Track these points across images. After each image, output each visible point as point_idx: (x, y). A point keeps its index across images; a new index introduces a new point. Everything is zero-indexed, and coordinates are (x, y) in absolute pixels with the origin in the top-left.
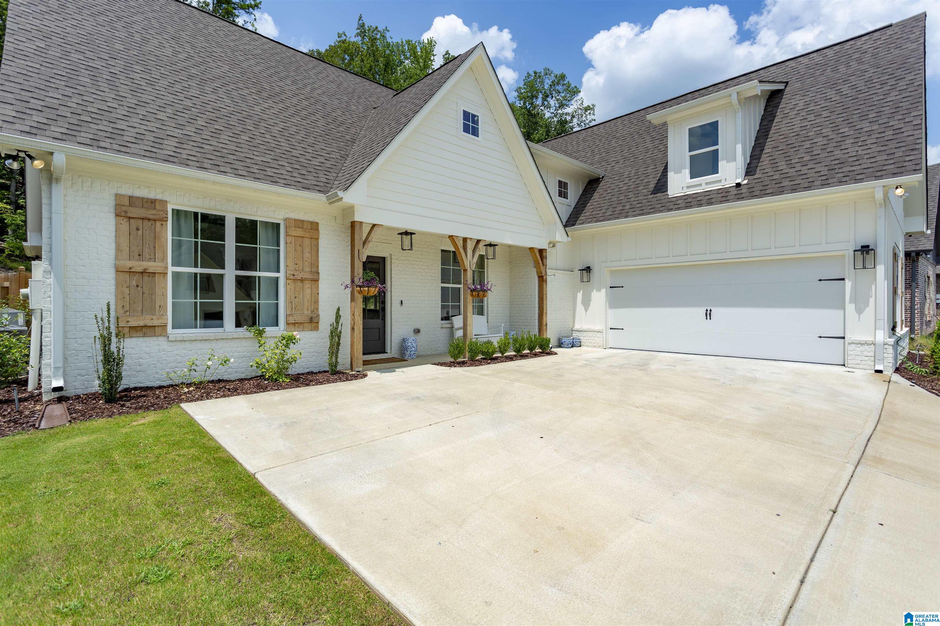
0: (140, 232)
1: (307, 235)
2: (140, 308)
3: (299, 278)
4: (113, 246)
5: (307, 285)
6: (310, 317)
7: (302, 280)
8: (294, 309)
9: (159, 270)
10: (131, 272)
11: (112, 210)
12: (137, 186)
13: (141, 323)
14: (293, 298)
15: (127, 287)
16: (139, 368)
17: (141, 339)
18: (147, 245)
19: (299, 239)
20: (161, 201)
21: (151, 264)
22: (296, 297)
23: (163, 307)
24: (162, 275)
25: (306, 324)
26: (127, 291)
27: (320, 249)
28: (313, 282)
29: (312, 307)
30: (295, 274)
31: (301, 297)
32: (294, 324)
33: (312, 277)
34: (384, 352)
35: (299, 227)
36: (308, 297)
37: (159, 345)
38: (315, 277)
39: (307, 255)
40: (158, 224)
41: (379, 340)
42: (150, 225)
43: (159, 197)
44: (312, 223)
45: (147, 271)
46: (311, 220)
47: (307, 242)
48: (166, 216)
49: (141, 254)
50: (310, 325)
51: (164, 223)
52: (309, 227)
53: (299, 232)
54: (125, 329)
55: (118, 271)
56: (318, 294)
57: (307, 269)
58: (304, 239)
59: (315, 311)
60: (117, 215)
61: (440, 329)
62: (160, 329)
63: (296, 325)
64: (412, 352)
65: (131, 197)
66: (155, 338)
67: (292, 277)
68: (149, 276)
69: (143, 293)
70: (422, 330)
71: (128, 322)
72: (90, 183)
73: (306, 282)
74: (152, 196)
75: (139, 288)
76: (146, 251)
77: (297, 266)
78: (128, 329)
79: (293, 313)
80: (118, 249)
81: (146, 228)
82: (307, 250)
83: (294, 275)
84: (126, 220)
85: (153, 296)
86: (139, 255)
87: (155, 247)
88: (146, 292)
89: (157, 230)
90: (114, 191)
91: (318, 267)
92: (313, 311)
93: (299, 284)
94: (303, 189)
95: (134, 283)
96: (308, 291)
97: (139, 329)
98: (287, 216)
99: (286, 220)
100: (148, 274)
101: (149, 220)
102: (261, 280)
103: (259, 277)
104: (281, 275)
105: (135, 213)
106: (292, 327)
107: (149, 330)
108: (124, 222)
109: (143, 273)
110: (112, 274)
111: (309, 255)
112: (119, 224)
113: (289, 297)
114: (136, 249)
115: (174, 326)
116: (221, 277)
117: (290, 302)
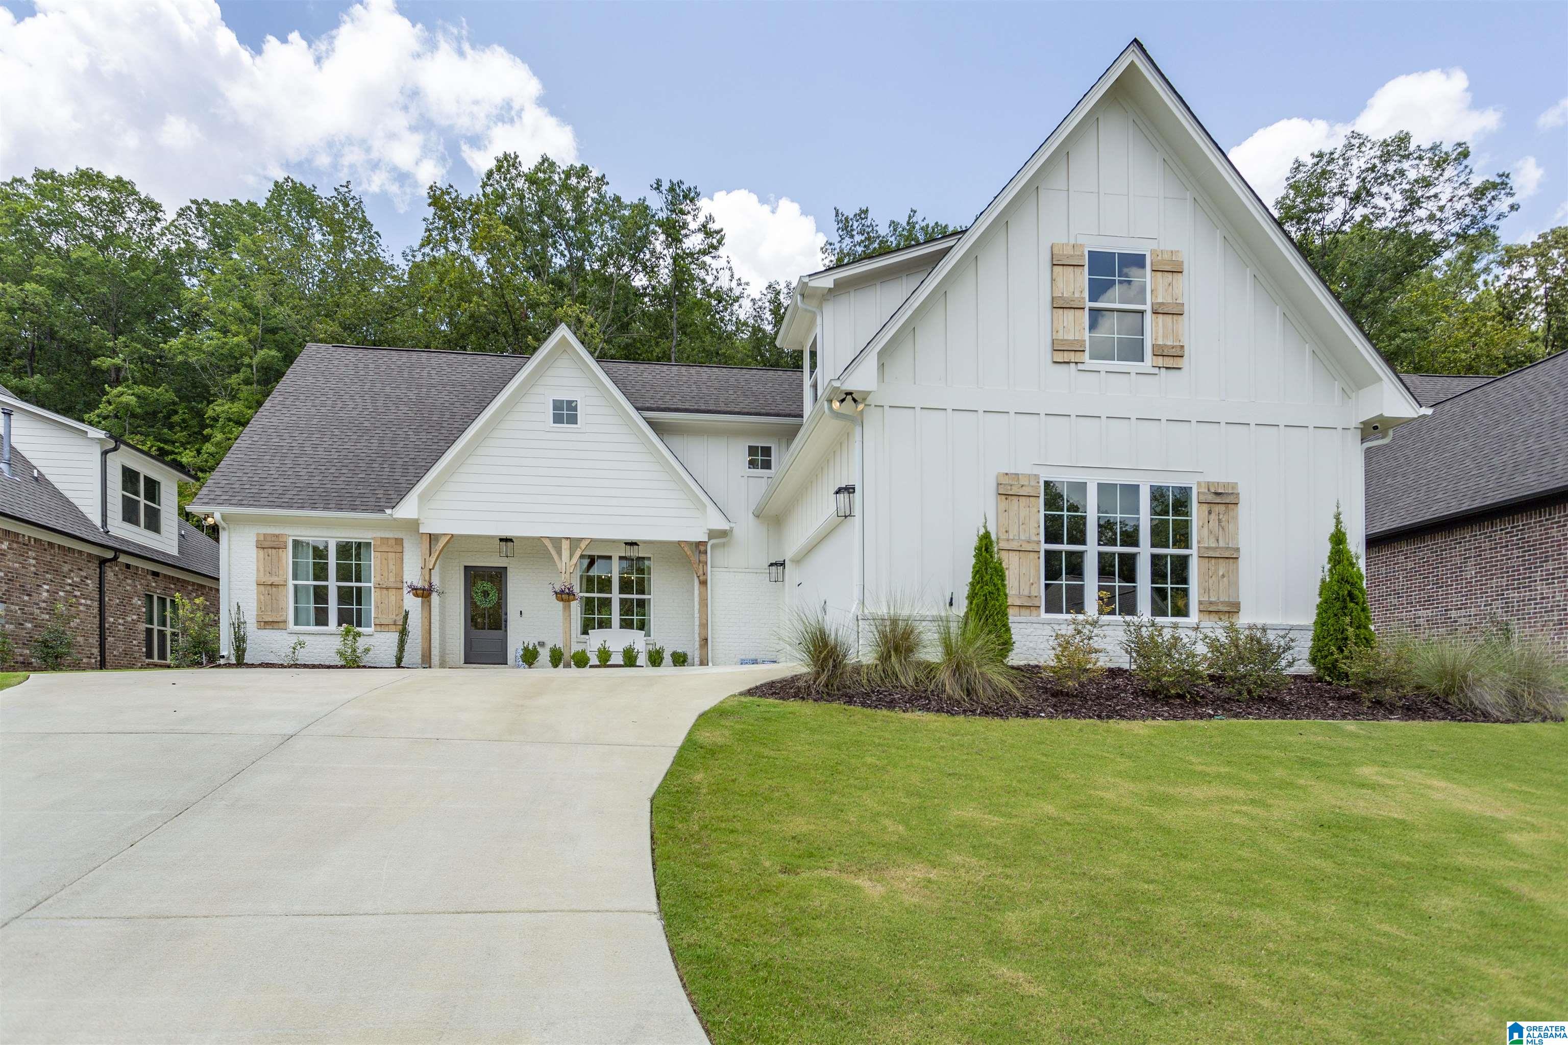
0: (270, 558)
1: (393, 550)
2: (270, 609)
3: (384, 586)
4: (256, 568)
5: (393, 592)
6: (391, 619)
7: (387, 589)
8: (380, 613)
9: (282, 583)
10: (265, 585)
11: (255, 544)
12: (269, 526)
13: (271, 620)
14: (379, 604)
15: (263, 595)
16: (271, 650)
17: (272, 631)
18: (274, 566)
19: (385, 553)
20: (282, 535)
21: (276, 579)
22: (382, 603)
23: (284, 609)
24: (283, 586)
25: (389, 626)
26: (262, 598)
27: (404, 561)
28: (397, 590)
29: (397, 612)
30: (381, 583)
31: (386, 602)
32: (380, 626)
33: (396, 586)
34: (506, 664)
35: (384, 544)
36: (393, 603)
37: (282, 636)
38: (398, 585)
39: (392, 567)
40: (281, 550)
42: (276, 552)
43: (282, 533)
44: (396, 538)
45: (274, 584)
46: (396, 536)
47: (392, 555)
48: (285, 545)
50: (392, 626)
51: (284, 550)
52: (394, 543)
53: (385, 548)
54: (262, 622)
55: (258, 584)
56: (400, 599)
57: (392, 579)
58: (390, 553)
59: (400, 615)
60: (257, 547)
62: (282, 624)
63: (382, 626)
65: (265, 535)
66: (280, 631)
67: (378, 586)
68: (275, 588)
69: (272, 600)
70: (546, 643)
71: (263, 618)
72: (245, 529)
73: (391, 590)
74: (277, 532)
75: (270, 596)
76: (273, 571)
77: (382, 577)
78: (264, 623)
79: (380, 616)
80: (258, 570)
81: (273, 555)
82: (393, 562)
83: (379, 584)
84: (262, 549)
85: (278, 602)
86: (270, 573)
87: (278, 568)
88: (274, 598)
89: (280, 555)
90: (256, 532)
91: (401, 577)
92: (398, 615)
93: (385, 591)
94: (378, 512)
95: (267, 592)
96: (393, 598)
97: (270, 624)
98: (376, 535)
99: (375, 538)
100: (274, 586)
101: (275, 549)
102: (359, 589)
103: (357, 587)
104: (371, 585)
105: (266, 544)
106: (379, 628)
107: (276, 626)
108: (261, 551)
109: (271, 585)
110: (255, 586)
111: (394, 567)
112: (258, 553)
113: (376, 602)
114: (268, 569)
115: (296, 624)
116: (326, 587)
117: (377, 607)
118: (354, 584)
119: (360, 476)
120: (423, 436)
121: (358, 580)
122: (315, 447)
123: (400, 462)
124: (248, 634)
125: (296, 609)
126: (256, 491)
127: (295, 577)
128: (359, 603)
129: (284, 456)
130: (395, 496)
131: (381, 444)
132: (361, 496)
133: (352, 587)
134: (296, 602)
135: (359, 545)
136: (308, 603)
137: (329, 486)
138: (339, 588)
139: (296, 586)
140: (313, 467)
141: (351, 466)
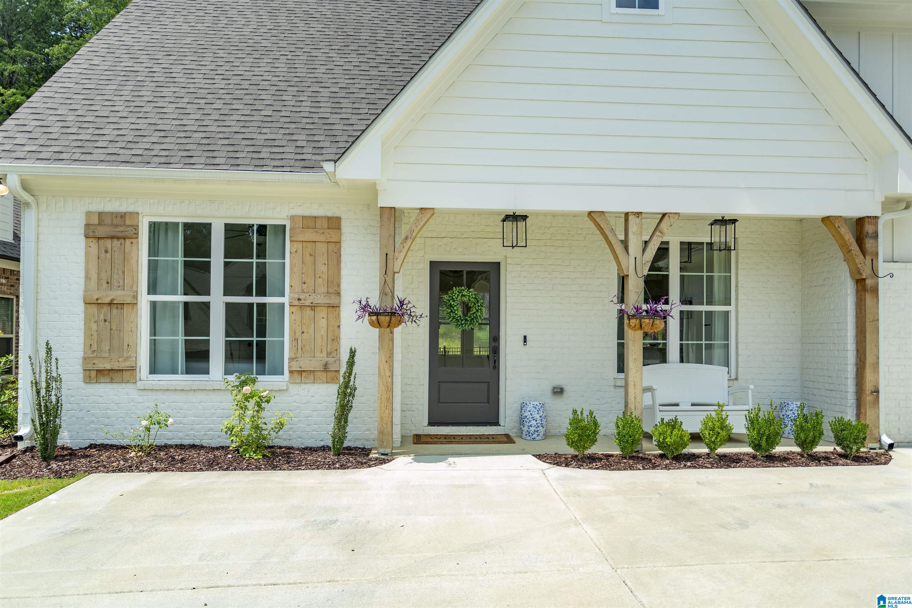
0: (109, 255)
1: (322, 238)
2: (108, 348)
3: (308, 303)
4: (83, 274)
5: (322, 313)
6: (323, 362)
7: (313, 307)
8: (300, 350)
9: (129, 300)
10: (99, 304)
11: (83, 232)
12: (108, 199)
13: (108, 367)
14: (298, 333)
15: (95, 322)
16: (106, 421)
17: (110, 386)
18: (116, 269)
19: (309, 244)
20: (131, 213)
21: (119, 293)
22: (303, 333)
23: (133, 347)
24: (131, 305)
25: (319, 374)
26: (94, 326)
27: (344, 258)
28: (331, 309)
29: (329, 347)
30: (301, 297)
31: (311, 331)
32: (301, 372)
33: (328, 302)
34: (496, 423)
35: (308, 228)
36: (323, 332)
37: (128, 394)
38: (333, 300)
39: (322, 268)
40: (128, 242)
41: (488, 402)
42: (120, 245)
43: (131, 209)
44: (329, 219)
45: (115, 302)
46: (329, 214)
47: (322, 248)
48: (136, 232)
49: (109, 281)
50: (324, 374)
51: (134, 241)
52: (325, 225)
53: (309, 235)
54: (92, 372)
55: (87, 303)
56: (339, 327)
57: (322, 289)
58: (317, 244)
59: (334, 354)
60: (87, 236)
61: (612, 389)
62: (128, 373)
63: (304, 374)
64: (532, 429)
65: (100, 214)
66: (124, 385)
67: (296, 303)
68: (117, 308)
69: (111, 329)
70: (566, 388)
71: (94, 364)
72: (62, 203)
73: (319, 309)
74: (123, 209)
75: (107, 323)
76: (115, 278)
77: (305, 286)
78: (95, 372)
79: (299, 355)
80: (87, 278)
81: (115, 249)
82: (321, 260)
83: (299, 299)
84: (95, 241)
85: (122, 333)
86: (108, 283)
87: (124, 272)
88: (114, 327)
89: (127, 250)
90: (85, 209)
91: (339, 286)
92: (330, 353)
93: (308, 312)
94: (303, 170)
95: (102, 317)
96: (323, 323)
97: (106, 372)
98: (293, 212)
99: (293, 218)
100: (115, 306)
101: (118, 238)
102: (262, 307)
103: (258, 304)
104: (285, 300)
105: (101, 231)
106: (296, 377)
107: (116, 375)
108: (94, 244)
109: (110, 304)
110: (80, 307)
111: (324, 269)
112: (88, 247)
113: (293, 332)
114: (105, 276)
115: (153, 370)
116: (207, 306)
117: (294, 340)
118: (255, 300)
119: (263, 113)
120: (354, 58)
121: (262, 292)
122: (189, 73)
123: (325, 93)
124: (64, 399)
125: (154, 344)
126: (88, 137)
127: (153, 289)
128: (262, 332)
129: (140, 84)
130: (328, 144)
131: (292, 68)
132: (270, 142)
133: (251, 305)
134: (154, 331)
135: (262, 229)
136: (175, 334)
137: (212, 129)
138: (228, 306)
139: (154, 305)
140: (186, 100)
141: (248, 99)
